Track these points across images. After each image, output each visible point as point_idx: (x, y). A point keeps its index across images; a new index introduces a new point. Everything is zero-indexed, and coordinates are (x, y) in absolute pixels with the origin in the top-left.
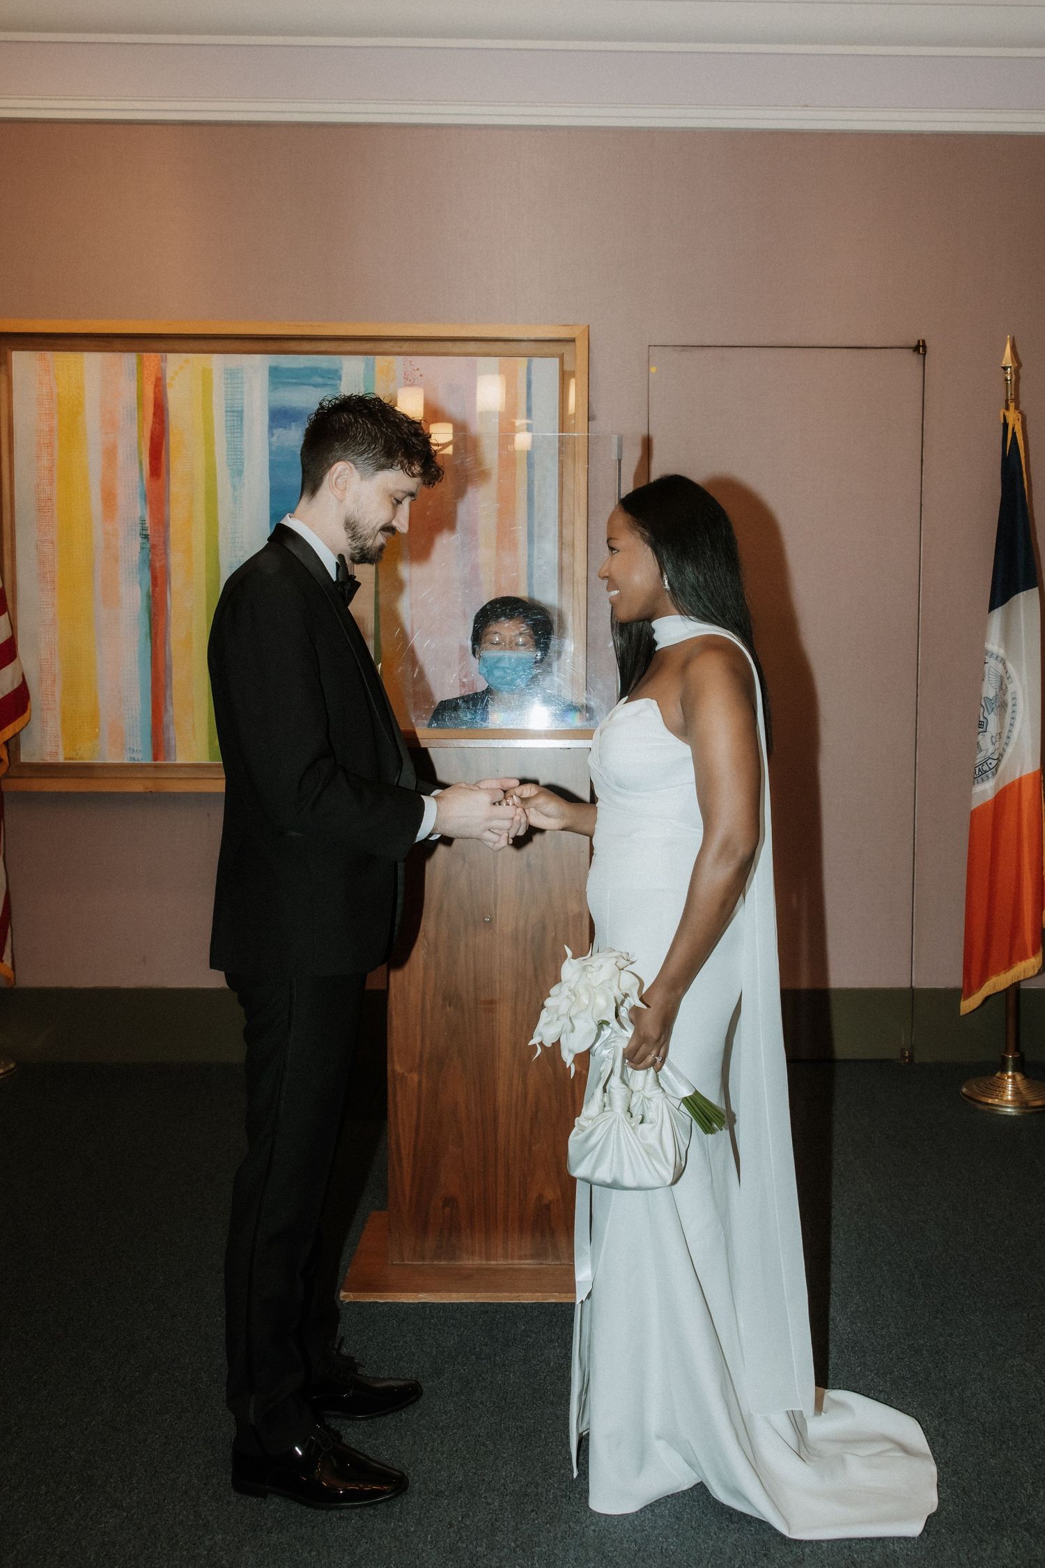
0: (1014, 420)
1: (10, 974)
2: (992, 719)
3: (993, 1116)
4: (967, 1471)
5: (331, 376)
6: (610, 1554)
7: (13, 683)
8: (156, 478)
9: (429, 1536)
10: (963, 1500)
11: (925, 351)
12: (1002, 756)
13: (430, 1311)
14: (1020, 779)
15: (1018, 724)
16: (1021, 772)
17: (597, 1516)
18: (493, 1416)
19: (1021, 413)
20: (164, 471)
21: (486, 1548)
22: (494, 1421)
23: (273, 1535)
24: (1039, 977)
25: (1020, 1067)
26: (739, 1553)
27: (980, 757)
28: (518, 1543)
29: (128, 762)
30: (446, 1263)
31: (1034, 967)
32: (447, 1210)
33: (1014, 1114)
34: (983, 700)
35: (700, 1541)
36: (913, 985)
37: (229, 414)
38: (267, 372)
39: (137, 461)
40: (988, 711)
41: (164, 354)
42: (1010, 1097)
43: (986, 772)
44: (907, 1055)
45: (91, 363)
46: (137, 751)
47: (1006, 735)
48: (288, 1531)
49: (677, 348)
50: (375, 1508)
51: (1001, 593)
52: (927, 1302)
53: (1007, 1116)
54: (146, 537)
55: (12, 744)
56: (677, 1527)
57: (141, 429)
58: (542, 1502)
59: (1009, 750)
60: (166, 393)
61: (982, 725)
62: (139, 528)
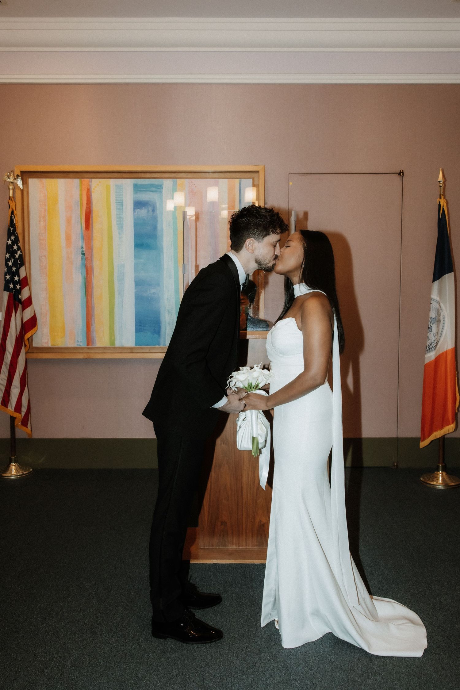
0: (443, 203)
1: (30, 433)
2: (434, 327)
3: (434, 489)
5: (159, 187)
7: (31, 314)
8: (87, 230)
11: (403, 174)
12: (438, 342)
14: (446, 351)
15: (445, 328)
16: (447, 348)
19: (446, 200)
20: (91, 226)
21: (258, 659)
22: (252, 610)
23: (172, 654)
24: (455, 432)
25: (444, 469)
26: (360, 661)
27: (428, 343)
29: (77, 346)
30: (222, 548)
31: (452, 428)
32: (222, 526)
33: (443, 489)
34: (430, 319)
35: (344, 657)
36: (398, 436)
37: (117, 203)
38: (132, 186)
39: (80, 223)
40: (432, 323)
41: (91, 179)
42: (440, 482)
43: (431, 348)
44: (395, 465)
45: (61, 183)
46: (80, 342)
47: (440, 333)
48: (177, 652)
49: (300, 175)
50: (211, 644)
51: (438, 274)
53: (440, 490)
54: (84, 254)
55: (30, 339)
57: (81, 210)
59: (442, 339)
60: (91, 195)
61: (429, 329)
62: (81, 251)
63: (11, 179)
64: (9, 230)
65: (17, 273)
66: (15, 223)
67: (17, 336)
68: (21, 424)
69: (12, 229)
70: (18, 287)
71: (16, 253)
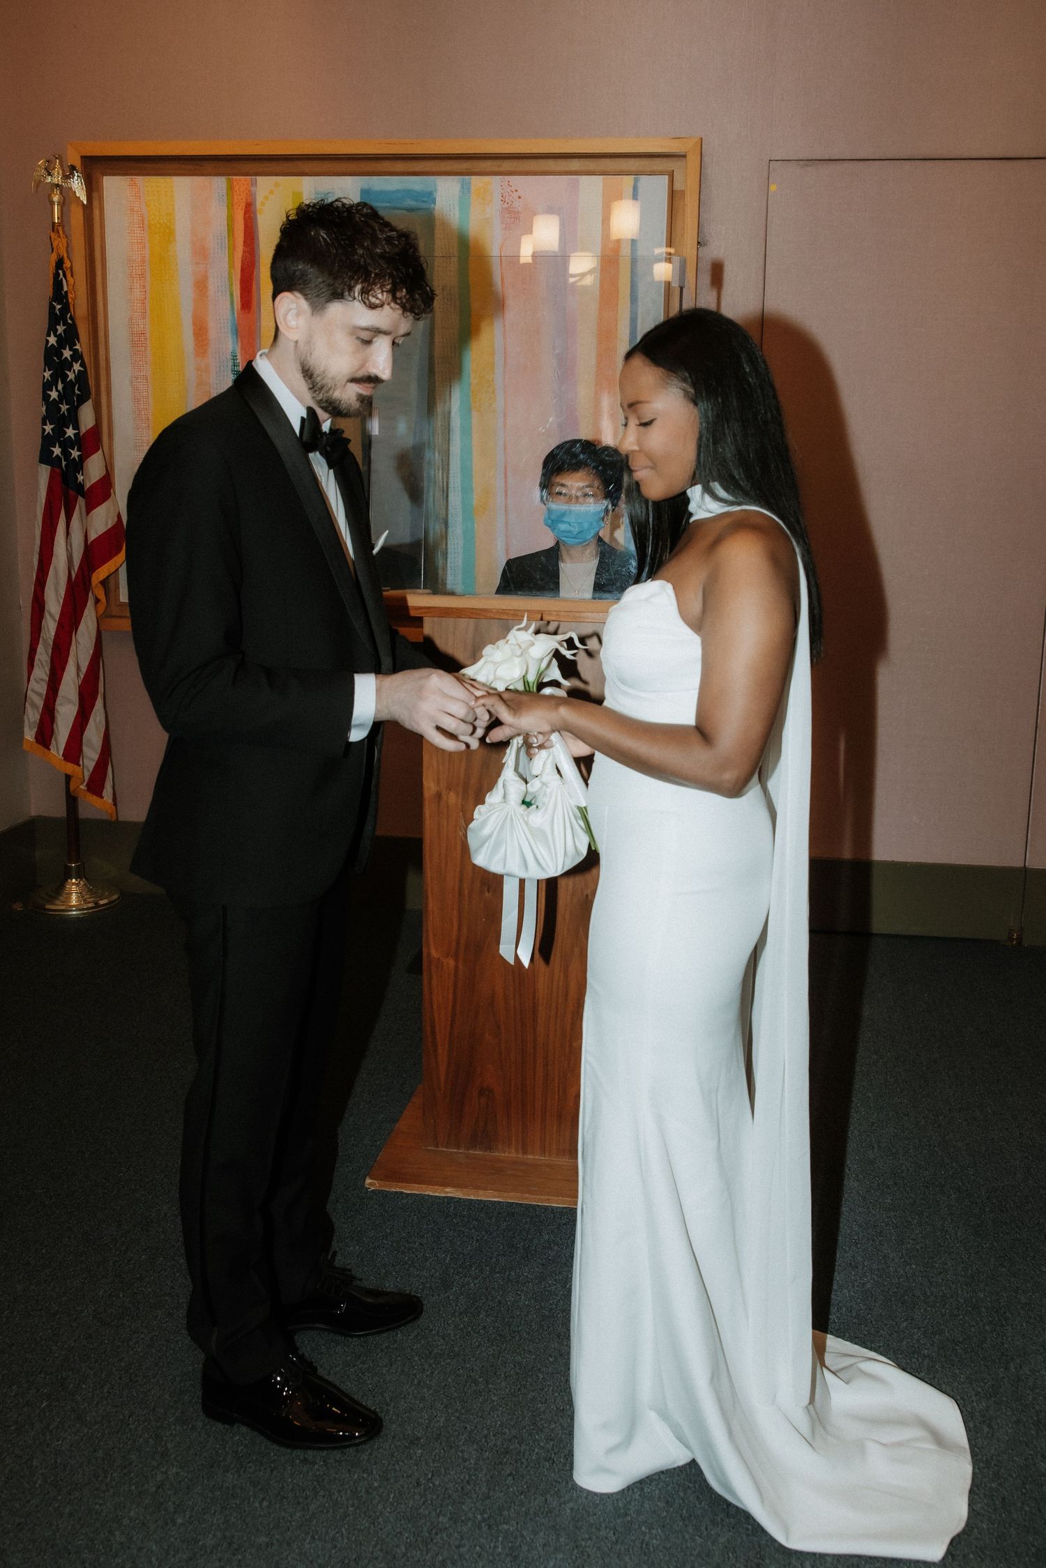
1: (111, 808)
4: (1011, 1476)
5: (425, 199)
6: (583, 1543)
7: (107, 522)
8: (247, 311)
9: (392, 1496)
10: (1000, 1515)
13: (455, 1208)
17: (578, 1490)
18: (492, 1345)
20: (255, 304)
21: (449, 1519)
22: (492, 1352)
23: (229, 1474)
28: (485, 1516)
30: (481, 1153)
32: (483, 1100)
35: (687, 1537)
36: (1027, 865)
39: (228, 293)
41: (254, 177)
44: (1015, 936)
45: (181, 188)
48: (245, 1471)
49: (801, 163)
52: (995, 1244)
55: (112, 581)
56: (665, 1514)
57: (231, 258)
58: (522, 1463)
60: (256, 221)
62: (231, 364)
63: (57, 178)
64: (52, 308)
65: (74, 419)
66: (66, 292)
67: (74, 575)
68: (86, 789)
69: (59, 307)
70: (75, 454)
71: (70, 367)
